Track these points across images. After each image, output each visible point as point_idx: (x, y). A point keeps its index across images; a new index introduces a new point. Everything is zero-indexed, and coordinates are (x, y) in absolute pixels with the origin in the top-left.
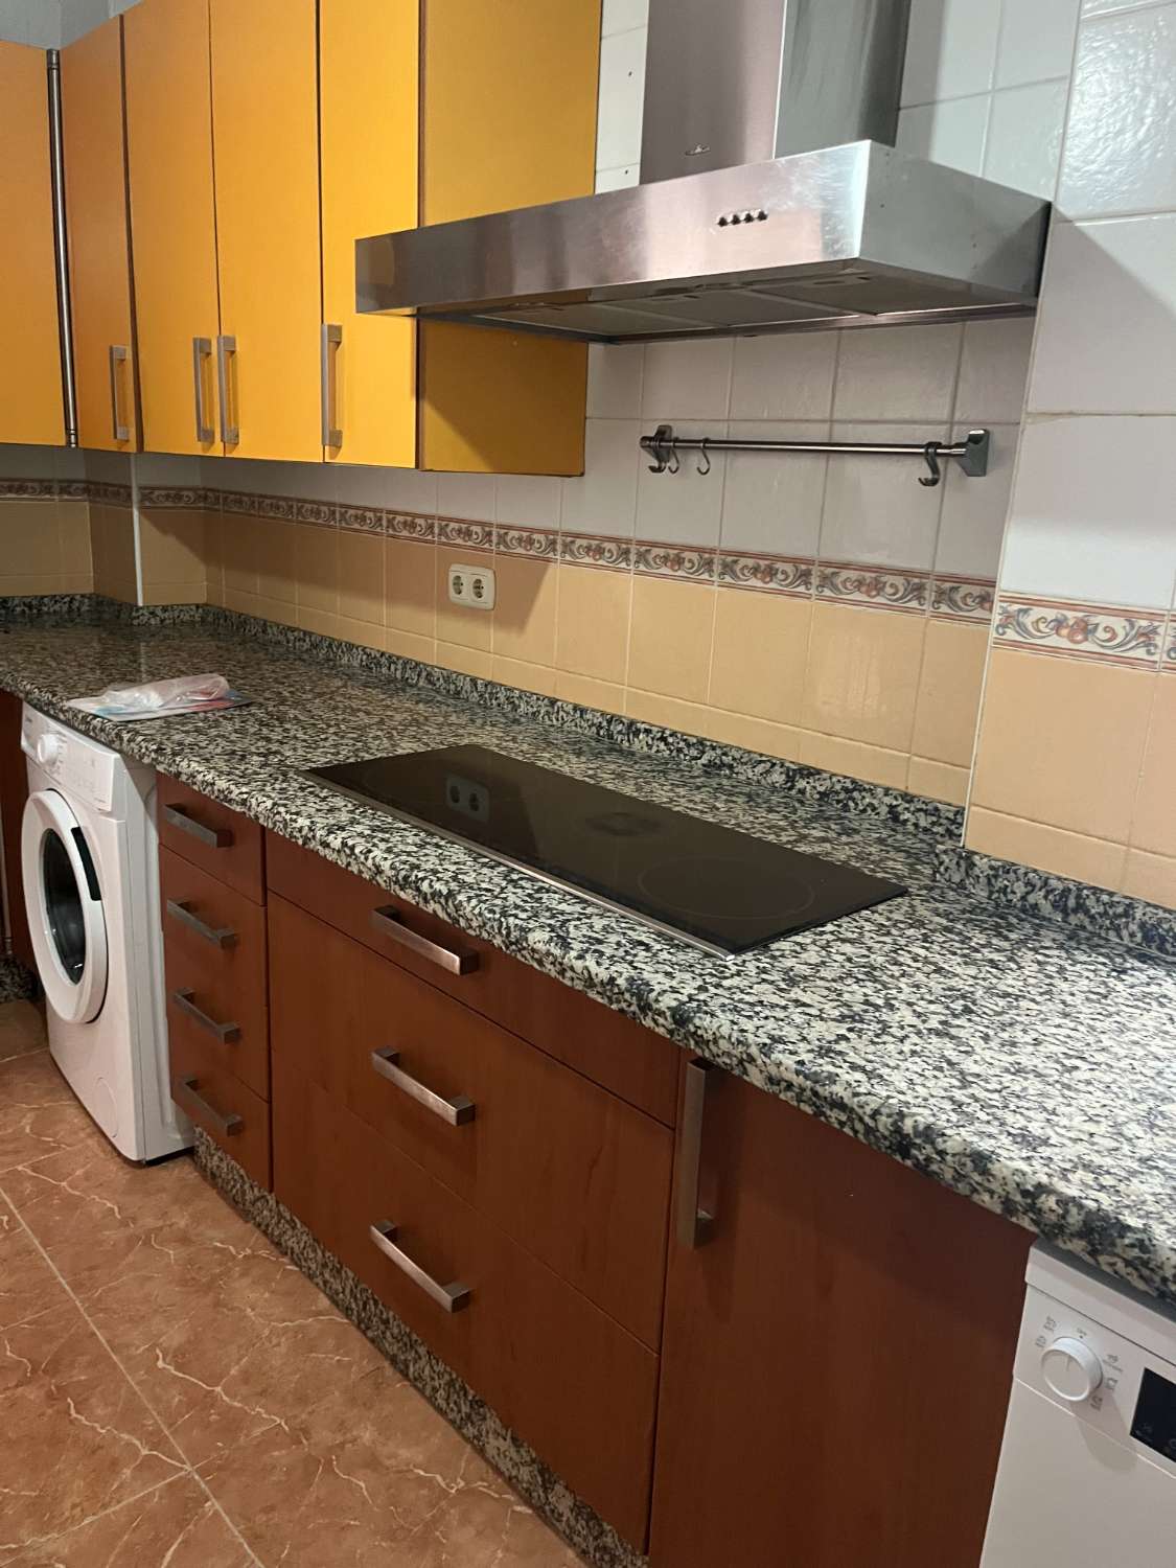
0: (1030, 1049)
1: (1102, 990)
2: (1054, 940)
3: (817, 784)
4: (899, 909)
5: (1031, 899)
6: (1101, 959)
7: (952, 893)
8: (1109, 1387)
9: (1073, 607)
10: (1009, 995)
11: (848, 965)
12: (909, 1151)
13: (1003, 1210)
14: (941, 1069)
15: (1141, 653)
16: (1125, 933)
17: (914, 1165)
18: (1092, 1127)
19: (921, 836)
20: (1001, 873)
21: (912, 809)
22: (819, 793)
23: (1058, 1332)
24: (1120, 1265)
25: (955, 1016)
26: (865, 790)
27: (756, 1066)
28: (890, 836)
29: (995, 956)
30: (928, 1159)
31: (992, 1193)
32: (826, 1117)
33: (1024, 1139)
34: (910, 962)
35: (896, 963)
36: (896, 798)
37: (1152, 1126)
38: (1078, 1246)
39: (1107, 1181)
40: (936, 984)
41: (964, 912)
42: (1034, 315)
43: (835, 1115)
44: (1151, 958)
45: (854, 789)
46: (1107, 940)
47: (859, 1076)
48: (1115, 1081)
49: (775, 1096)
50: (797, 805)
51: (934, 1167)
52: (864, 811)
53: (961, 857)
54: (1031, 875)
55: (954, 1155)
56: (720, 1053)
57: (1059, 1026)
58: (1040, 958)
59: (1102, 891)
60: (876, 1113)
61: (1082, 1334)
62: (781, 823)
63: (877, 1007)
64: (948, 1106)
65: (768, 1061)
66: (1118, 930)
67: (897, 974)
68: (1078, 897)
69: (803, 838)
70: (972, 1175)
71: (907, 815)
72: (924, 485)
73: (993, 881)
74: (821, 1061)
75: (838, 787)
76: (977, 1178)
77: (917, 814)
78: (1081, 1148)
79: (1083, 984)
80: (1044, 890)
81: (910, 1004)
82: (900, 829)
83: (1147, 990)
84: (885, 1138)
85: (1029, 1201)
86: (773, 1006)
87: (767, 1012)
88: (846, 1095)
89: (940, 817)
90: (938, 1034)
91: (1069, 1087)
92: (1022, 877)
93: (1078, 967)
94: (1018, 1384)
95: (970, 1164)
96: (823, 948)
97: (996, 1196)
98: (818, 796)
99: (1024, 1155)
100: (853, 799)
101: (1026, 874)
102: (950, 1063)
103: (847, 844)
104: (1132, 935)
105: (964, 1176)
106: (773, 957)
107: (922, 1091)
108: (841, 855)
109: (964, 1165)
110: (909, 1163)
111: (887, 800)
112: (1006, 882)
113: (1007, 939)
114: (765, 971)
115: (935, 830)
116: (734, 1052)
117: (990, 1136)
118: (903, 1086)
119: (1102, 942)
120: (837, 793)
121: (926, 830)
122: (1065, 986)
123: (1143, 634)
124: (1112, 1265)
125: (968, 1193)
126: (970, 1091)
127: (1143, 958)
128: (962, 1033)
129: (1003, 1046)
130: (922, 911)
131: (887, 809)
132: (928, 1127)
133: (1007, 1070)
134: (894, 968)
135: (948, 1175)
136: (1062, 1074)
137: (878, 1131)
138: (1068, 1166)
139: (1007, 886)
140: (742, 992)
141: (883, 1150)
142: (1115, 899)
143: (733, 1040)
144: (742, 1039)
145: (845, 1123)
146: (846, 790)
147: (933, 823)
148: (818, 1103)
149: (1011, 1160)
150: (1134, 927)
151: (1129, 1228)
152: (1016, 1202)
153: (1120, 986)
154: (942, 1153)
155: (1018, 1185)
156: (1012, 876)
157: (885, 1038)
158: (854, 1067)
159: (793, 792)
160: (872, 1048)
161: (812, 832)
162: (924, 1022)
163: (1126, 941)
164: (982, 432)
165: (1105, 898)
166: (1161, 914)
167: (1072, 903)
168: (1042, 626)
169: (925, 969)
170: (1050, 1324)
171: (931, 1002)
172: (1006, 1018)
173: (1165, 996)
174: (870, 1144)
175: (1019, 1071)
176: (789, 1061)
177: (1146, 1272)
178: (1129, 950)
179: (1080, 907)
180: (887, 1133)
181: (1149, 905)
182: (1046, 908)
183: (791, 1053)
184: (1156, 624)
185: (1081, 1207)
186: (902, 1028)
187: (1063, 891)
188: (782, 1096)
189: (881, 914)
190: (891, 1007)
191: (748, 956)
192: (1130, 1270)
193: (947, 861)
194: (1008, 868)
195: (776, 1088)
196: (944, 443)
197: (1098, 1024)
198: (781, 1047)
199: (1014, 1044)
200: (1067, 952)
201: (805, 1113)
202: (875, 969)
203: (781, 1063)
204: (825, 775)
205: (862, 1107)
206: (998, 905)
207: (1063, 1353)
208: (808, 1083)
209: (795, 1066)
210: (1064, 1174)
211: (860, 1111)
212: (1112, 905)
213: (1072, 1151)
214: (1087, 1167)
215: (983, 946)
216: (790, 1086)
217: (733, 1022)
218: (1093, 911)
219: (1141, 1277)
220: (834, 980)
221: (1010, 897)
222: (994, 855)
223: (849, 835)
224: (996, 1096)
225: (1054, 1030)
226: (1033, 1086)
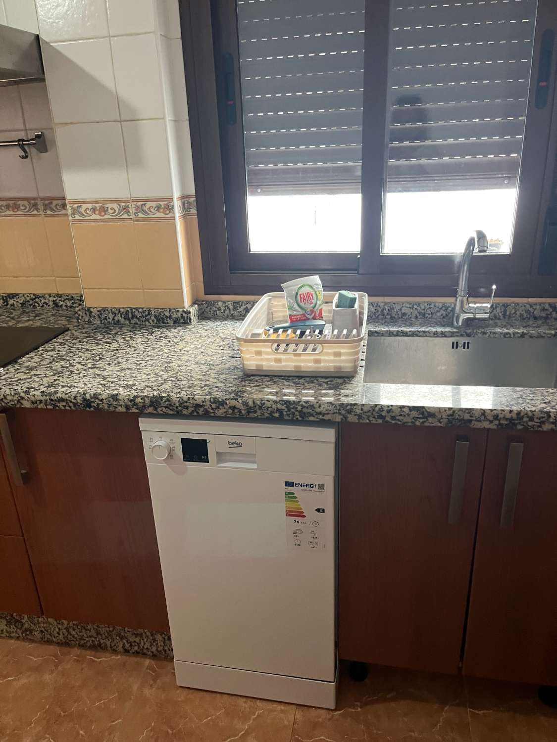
0: (125, 363)
1: (146, 340)
2: (127, 330)
3: (19, 300)
4: (67, 336)
5: (116, 319)
6: (144, 331)
7: (86, 325)
8: (173, 450)
9: (97, 202)
10: (115, 350)
11: (52, 358)
12: (91, 405)
13: (126, 410)
14: (95, 378)
15: (125, 216)
16: (151, 321)
17: (95, 409)
18: (149, 377)
19: (69, 309)
20: (102, 312)
21: (63, 300)
22: (21, 303)
23: (154, 441)
24: (164, 409)
25: (97, 361)
26: (40, 297)
27: (25, 400)
28: (56, 313)
29: (108, 340)
30: (98, 405)
31: (121, 406)
32: (58, 407)
33: (128, 386)
34: (76, 351)
35: (71, 352)
36: (55, 297)
37: (167, 370)
38: (151, 410)
39: (155, 388)
40: (87, 354)
41: (92, 330)
42: (45, 81)
43: (61, 405)
44: (161, 326)
45: (36, 298)
46: (146, 325)
47: (66, 388)
48: (154, 363)
49: (36, 408)
50: (12, 311)
51: (101, 406)
52: (43, 306)
53: (86, 311)
54: (113, 310)
55: (106, 399)
56: (9, 401)
57: (134, 354)
58: (123, 336)
59: (139, 308)
60: (75, 398)
61: (161, 438)
62: (7, 319)
63: (67, 367)
64: (100, 386)
65: (29, 396)
66: (148, 320)
67: (72, 355)
68: (132, 312)
69: (19, 322)
70: (113, 403)
71: (61, 303)
72: (22, 158)
73: (100, 316)
74: (50, 389)
75: (28, 299)
76: (115, 403)
77: (66, 302)
78: (146, 383)
79: (140, 340)
80: (119, 314)
81: (80, 363)
82: (60, 309)
83: (161, 336)
84: (81, 404)
85: (133, 403)
86: (25, 379)
87: (24, 381)
88: (63, 396)
89: (75, 300)
90: (92, 368)
91: (140, 369)
92: (110, 312)
93: (137, 336)
94: (148, 465)
95: (111, 399)
96: (40, 356)
97: (123, 406)
98: (20, 305)
99: (128, 390)
100: (37, 302)
101: (111, 310)
102: (98, 375)
103: (39, 319)
104: (153, 321)
105: (111, 405)
106: (20, 364)
107: (90, 385)
108: (38, 324)
109: (110, 401)
110: (92, 409)
111: (51, 299)
112: (105, 315)
113: (110, 334)
114: (18, 369)
115: (74, 306)
116: (15, 398)
117: (116, 389)
118: (83, 386)
119: (144, 326)
120: (29, 301)
121: (71, 307)
122: (134, 342)
123: (124, 209)
124: (162, 410)
125: (114, 409)
126: (107, 380)
127: (158, 327)
128: (100, 366)
129: (116, 365)
130: (76, 334)
131: (52, 303)
132: (95, 394)
133: (119, 371)
134: (71, 354)
135: (106, 407)
136: (137, 366)
137: (78, 403)
138: (142, 389)
139: (106, 317)
140: (11, 378)
141: (82, 409)
142: (144, 309)
143: (12, 394)
144: (16, 392)
145: (66, 406)
146: (33, 299)
147: (73, 303)
148: (54, 403)
149: (124, 393)
150: (153, 318)
151: (163, 397)
152: (129, 405)
153: (152, 337)
154: (102, 400)
155: (128, 399)
156: (107, 312)
157: (72, 375)
158: (63, 387)
159: (9, 306)
160: (68, 380)
161: (23, 319)
162: (86, 366)
163: (152, 324)
164: (40, 133)
165: (141, 310)
166: (160, 310)
167: (130, 316)
168: (88, 211)
169: (82, 351)
170: (151, 440)
171: (87, 360)
172: (115, 357)
173: (167, 336)
174: (77, 409)
175: (122, 370)
176: (38, 393)
177: (171, 408)
178: (154, 326)
179: (134, 316)
180: (81, 402)
181: (155, 308)
182: (122, 320)
183: (37, 390)
184: (128, 204)
185: (148, 397)
186: (78, 370)
187: (126, 312)
188: (39, 407)
189: (60, 339)
190: (73, 366)
191: (10, 366)
192: (167, 409)
193: (81, 314)
194: (105, 310)
195: (36, 405)
196: (25, 139)
197: (146, 350)
198: (33, 390)
199: (119, 363)
200: (132, 332)
201: (50, 409)
202: (63, 356)
203: (35, 395)
204: (21, 295)
205: (70, 397)
206: (105, 325)
207: (157, 445)
208: (47, 397)
209: (40, 394)
210: (142, 391)
211: (70, 399)
212: (144, 312)
213: (143, 385)
214: (148, 387)
215: (102, 338)
216: (41, 401)
217: (10, 389)
218: (138, 316)
219: (171, 410)
220: (47, 364)
221: (108, 320)
222: (98, 306)
223: (39, 316)
224: (116, 379)
225: (132, 355)
226: (128, 372)
